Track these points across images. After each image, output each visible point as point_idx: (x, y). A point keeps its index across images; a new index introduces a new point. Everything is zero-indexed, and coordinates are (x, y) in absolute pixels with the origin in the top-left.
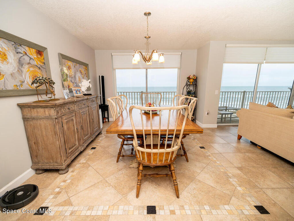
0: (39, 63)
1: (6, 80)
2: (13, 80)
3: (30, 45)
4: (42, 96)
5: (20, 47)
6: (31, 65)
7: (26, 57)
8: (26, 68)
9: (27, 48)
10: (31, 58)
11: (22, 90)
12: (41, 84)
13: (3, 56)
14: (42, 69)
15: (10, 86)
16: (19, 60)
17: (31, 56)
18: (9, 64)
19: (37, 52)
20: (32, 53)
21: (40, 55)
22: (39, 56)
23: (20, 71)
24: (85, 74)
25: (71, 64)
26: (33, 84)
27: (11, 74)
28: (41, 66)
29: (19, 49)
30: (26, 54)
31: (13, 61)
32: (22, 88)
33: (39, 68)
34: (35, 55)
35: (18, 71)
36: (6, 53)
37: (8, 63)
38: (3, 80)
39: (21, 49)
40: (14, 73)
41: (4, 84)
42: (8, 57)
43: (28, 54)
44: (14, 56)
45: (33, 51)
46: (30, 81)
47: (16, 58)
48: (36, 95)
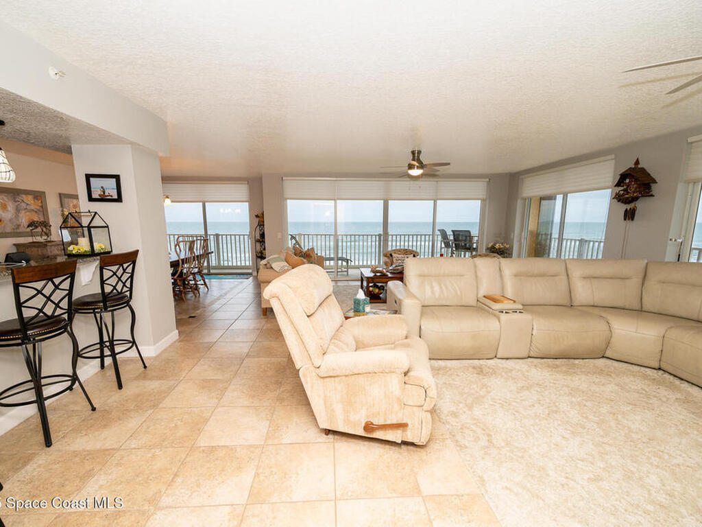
0: (36, 207)
1: (5, 225)
2: (11, 225)
3: (27, 192)
4: (37, 238)
5: (18, 197)
6: (27, 210)
7: (23, 204)
8: (22, 214)
9: (24, 196)
10: (27, 204)
12: (36, 227)
13: (4, 207)
14: (40, 213)
15: (8, 230)
16: (17, 207)
17: (28, 202)
19: (34, 197)
20: (29, 199)
21: (37, 199)
22: (36, 201)
23: (17, 216)
26: (28, 227)
27: (10, 220)
28: (38, 210)
30: (23, 201)
31: (11, 209)
32: (18, 231)
33: (36, 212)
34: (32, 200)
35: (15, 216)
36: (7, 204)
37: (7, 211)
38: (3, 225)
40: (12, 219)
41: (4, 228)
42: (8, 206)
43: (25, 201)
45: (30, 197)
46: (26, 224)
47: (14, 206)
48: (31, 236)
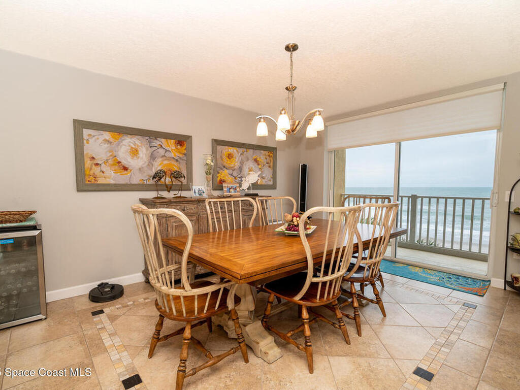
0: (177, 154)
1: (132, 175)
2: (141, 175)
3: (167, 136)
5: (155, 141)
6: (165, 158)
7: (160, 150)
8: (158, 162)
9: (163, 140)
10: (166, 151)
11: (148, 184)
13: (135, 153)
14: (181, 161)
15: (136, 180)
16: (152, 154)
17: (167, 148)
18: (139, 159)
19: (177, 142)
21: (181, 145)
22: (179, 147)
24: (265, 163)
25: (235, 151)
27: (140, 169)
28: (180, 158)
29: (153, 142)
30: (161, 146)
31: (144, 156)
33: (177, 161)
34: (174, 145)
35: (148, 165)
36: (138, 149)
38: (129, 175)
39: (156, 143)
40: (142, 168)
41: (130, 178)
42: (140, 152)
43: (163, 147)
44: (147, 150)
45: (172, 142)
47: (148, 152)
48: (155, 190)
